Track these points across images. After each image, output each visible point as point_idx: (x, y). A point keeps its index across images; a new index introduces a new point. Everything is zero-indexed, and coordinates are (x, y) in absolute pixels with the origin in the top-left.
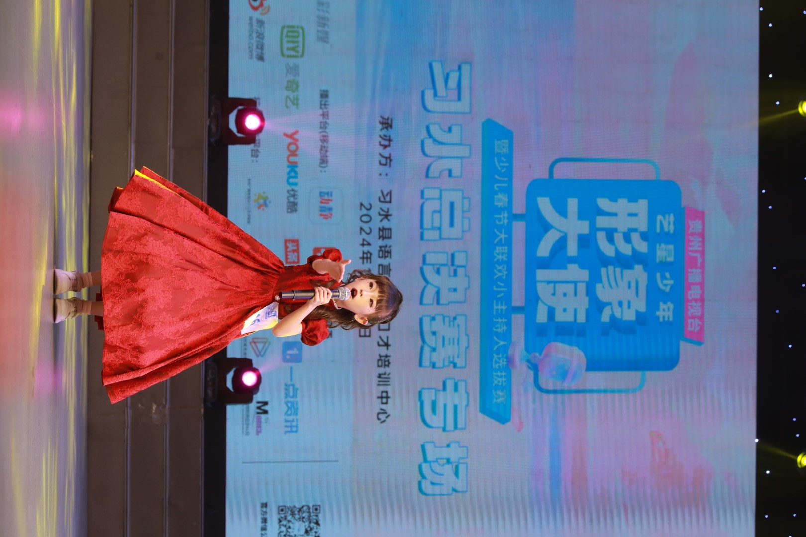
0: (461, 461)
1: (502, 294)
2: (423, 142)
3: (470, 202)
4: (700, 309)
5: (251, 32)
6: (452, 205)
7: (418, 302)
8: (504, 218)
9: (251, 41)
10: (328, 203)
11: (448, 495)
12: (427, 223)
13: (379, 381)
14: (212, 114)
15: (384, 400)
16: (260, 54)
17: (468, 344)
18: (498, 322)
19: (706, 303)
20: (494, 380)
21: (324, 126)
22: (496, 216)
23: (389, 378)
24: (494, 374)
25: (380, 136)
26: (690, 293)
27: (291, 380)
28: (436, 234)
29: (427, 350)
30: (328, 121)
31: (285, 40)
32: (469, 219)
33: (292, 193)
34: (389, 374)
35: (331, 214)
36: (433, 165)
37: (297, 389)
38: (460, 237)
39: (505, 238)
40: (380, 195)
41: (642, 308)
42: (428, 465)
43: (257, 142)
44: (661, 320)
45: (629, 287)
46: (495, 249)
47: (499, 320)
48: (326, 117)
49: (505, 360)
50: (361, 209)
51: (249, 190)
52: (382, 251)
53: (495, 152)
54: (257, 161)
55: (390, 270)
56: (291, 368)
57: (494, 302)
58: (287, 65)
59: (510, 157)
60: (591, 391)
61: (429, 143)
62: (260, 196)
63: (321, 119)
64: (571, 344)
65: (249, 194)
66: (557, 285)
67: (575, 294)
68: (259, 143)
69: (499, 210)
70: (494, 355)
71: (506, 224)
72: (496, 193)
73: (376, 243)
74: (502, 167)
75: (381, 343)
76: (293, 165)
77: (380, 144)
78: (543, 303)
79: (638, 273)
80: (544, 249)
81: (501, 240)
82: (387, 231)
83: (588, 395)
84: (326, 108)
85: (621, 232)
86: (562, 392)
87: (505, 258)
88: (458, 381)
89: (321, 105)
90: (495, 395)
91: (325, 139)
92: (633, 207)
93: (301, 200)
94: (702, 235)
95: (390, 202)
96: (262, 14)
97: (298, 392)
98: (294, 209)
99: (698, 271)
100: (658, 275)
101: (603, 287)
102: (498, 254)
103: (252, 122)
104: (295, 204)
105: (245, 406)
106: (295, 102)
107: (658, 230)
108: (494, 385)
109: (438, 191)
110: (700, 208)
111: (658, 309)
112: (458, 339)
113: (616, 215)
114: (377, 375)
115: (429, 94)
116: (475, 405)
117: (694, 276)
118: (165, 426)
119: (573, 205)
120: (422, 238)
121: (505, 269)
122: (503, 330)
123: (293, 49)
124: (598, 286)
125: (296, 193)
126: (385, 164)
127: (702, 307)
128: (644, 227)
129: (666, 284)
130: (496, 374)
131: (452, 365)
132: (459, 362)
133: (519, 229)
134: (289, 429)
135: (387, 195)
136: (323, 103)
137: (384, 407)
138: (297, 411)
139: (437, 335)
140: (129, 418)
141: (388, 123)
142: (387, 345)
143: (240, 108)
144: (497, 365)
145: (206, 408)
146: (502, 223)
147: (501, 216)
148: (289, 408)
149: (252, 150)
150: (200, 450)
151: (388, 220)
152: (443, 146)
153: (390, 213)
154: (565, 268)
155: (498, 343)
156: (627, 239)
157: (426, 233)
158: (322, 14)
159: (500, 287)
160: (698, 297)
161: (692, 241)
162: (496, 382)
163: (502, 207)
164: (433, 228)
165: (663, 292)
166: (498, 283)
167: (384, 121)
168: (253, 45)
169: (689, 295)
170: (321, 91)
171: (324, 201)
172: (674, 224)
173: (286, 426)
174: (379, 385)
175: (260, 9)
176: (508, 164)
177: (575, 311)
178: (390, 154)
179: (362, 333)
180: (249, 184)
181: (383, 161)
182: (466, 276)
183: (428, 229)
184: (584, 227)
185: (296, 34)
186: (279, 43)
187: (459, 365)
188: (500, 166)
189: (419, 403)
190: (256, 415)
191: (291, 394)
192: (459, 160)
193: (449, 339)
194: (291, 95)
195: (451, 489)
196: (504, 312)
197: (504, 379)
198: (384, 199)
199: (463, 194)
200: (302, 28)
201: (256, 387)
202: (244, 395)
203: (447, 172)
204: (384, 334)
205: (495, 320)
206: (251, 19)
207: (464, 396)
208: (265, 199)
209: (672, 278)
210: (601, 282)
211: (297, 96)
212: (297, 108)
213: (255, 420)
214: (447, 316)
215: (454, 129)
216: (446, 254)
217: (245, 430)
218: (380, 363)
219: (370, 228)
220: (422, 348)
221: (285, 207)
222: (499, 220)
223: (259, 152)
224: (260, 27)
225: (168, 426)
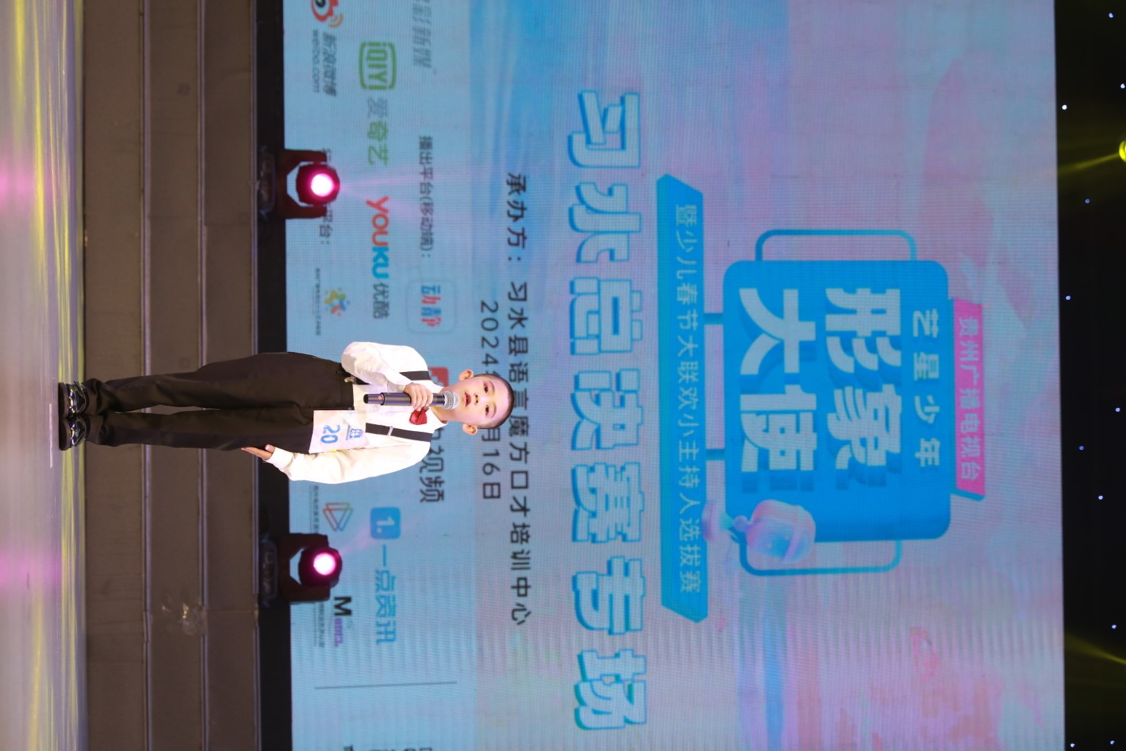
0: (636, 678)
1: (692, 432)
2: (571, 211)
3: (641, 297)
4: (978, 446)
5: (316, 53)
6: (615, 302)
7: (569, 446)
8: (692, 320)
9: (317, 66)
10: (434, 303)
11: (618, 728)
12: (580, 330)
13: (514, 564)
14: (262, 174)
15: (522, 591)
16: (330, 84)
17: (643, 507)
18: (685, 473)
19: (988, 439)
20: (682, 558)
21: (426, 188)
22: (680, 317)
23: (528, 558)
24: (681, 548)
25: (509, 203)
26: (962, 424)
27: (385, 564)
28: (592, 346)
29: (583, 515)
30: (432, 182)
31: (365, 64)
32: (641, 321)
33: (381, 288)
34: (528, 553)
35: (439, 319)
36: (586, 243)
37: (394, 578)
38: (629, 349)
39: (694, 349)
40: (510, 289)
41: (896, 449)
42: (588, 683)
43: (328, 214)
44: (923, 464)
45: (876, 417)
46: (679, 365)
47: (688, 469)
48: (429, 176)
49: (698, 528)
50: (482, 310)
51: (318, 286)
52: (514, 371)
53: (677, 224)
54: (328, 243)
55: (526, 399)
56: (384, 548)
57: (680, 443)
58: (371, 99)
59: (698, 230)
60: (824, 571)
61: (580, 211)
62: (334, 295)
63: (421, 179)
64: (793, 502)
65: (318, 291)
66: (771, 417)
67: (798, 430)
68: (331, 216)
69: (684, 309)
70: (681, 520)
71: (695, 329)
72: (679, 283)
73: (507, 361)
74: (688, 245)
75: (516, 507)
76: (381, 248)
77: (509, 215)
78: (752, 443)
79: (889, 397)
80: (751, 364)
81: (687, 351)
82: (521, 342)
83: (820, 576)
84: (428, 163)
85: (862, 337)
86: (781, 573)
87: (694, 379)
88: (631, 560)
89: (421, 158)
90: (684, 581)
91: (427, 208)
92: (879, 300)
93: (393, 299)
94: (979, 339)
95: (525, 299)
96: (331, 26)
97: (396, 582)
98: (384, 312)
99: (975, 391)
100: (917, 400)
101: (838, 418)
102: (684, 373)
103: (321, 185)
104: (385, 305)
105: (317, 604)
106: (383, 155)
107: (916, 334)
108: (682, 565)
109: (595, 282)
110: (975, 300)
111: (919, 450)
112: (628, 499)
113: (853, 312)
114: (511, 554)
115: (579, 140)
116: (655, 594)
117: (968, 399)
118: (202, 638)
119: (791, 298)
120: (573, 352)
121: (695, 394)
122: (694, 484)
123: (378, 77)
124: (831, 417)
125: (386, 289)
126: (517, 244)
127: (982, 444)
128: (894, 328)
129: (928, 412)
130: (685, 549)
131: (620, 538)
132: (632, 533)
133: (714, 335)
134: (383, 637)
135: (520, 289)
136: (424, 155)
137: (521, 600)
138: (394, 612)
139: (598, 492)
140: (149, 628)
141: (519, 184)
142: (524, 509)
143: (303, 164)
144: (686, 535)
145: (261, 608)
146: (688, 327)
147: (688, 317)
148: (383, 606)
149: (321, 227)
150: (254, 671)
151: (523, 326)
152: (601, 215)
153: (525, 315)
154: (783, 392)
155: (686, 503)
156: (871, 346)
157: (578, 343)
158: (420, 25)
159: (689, 421)
160: (975, 430)
161: (965, 348)
162: (684, 561)
163: (689, 303)
164: (588, 337)
165: (925, 423)
166: (685, 415)
167: (514, 180)
168: (318, 72)
169: (962, 427)
170: (420, 138)
171: (428, 300)
172: (939, 323)
173: (379, 633)
174: (513, 569)
175: (329, 20)
176: (695, 241)
177: (798, 453)
178: (523, 229)
179: (488, 493)
180: (318, 277)
181: (514, 239)
182: (638, 406)
183: (580, 338)
184: (808, 331)
185: (382, 55)
186: (357, 70)
187: (629, 537)
188: (685, 244)
189: (573, 595)
190: (334, 618)
191: (385, 585)
192: (624, 237)
193: (616, 499)
194: (376, 144)
195: (623, 719)
196: (694, 458)
197: (696, 556)
198: (517, 295)
199: (631, 284)
200: (392, 46)
201: (335, 576)
202: (317, 588)
203: (607, 254)
204: (520, 494)
205: (681, 469)
206: (316, 33)
207: (639, 581)
208: (342, 298)
209: (936, 404)
210: (834, 410)
211: (385, 146)
212: (386, 164)
213: (333, 625)
214: (611, 466)
215: (616, 190)
216: (607, 375)
217: (318, 639)
218: (515, 537)
219: (497, 339)
220: (576, 513)
221: (371, 310)
222: (685, 322)
223: (332, 230)
224: (330, 46)
225: (206, 637)
